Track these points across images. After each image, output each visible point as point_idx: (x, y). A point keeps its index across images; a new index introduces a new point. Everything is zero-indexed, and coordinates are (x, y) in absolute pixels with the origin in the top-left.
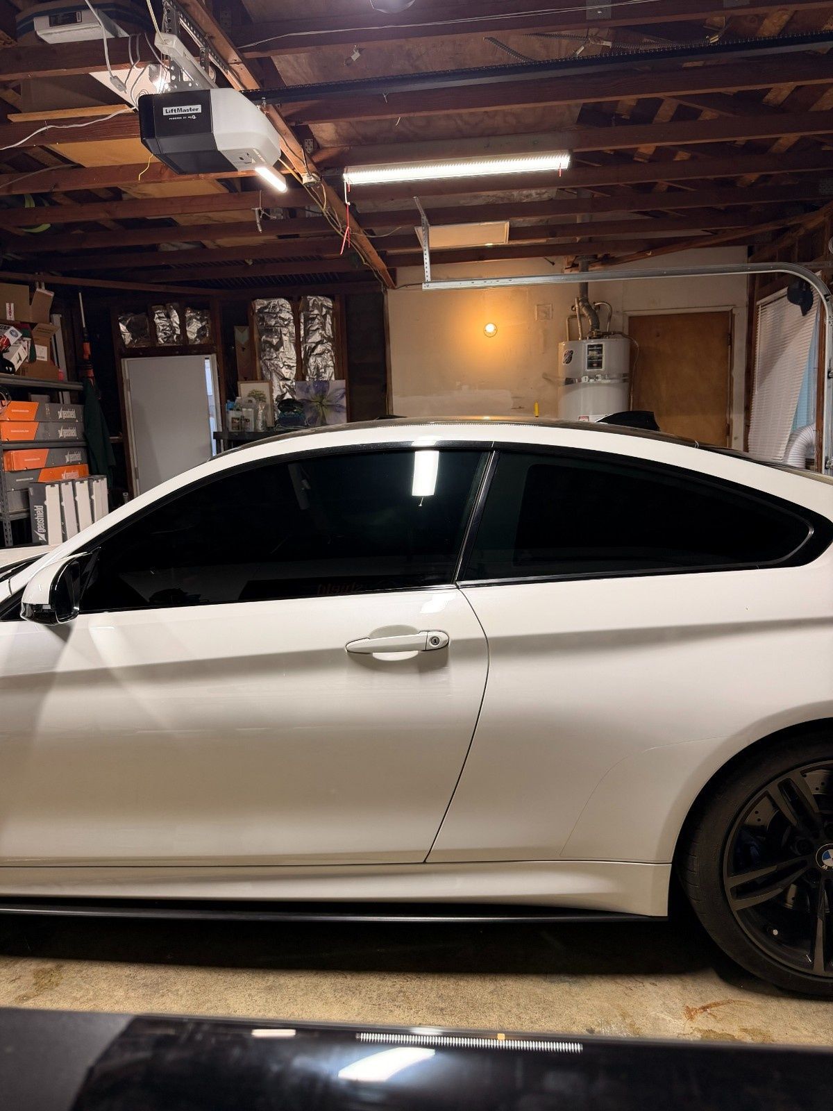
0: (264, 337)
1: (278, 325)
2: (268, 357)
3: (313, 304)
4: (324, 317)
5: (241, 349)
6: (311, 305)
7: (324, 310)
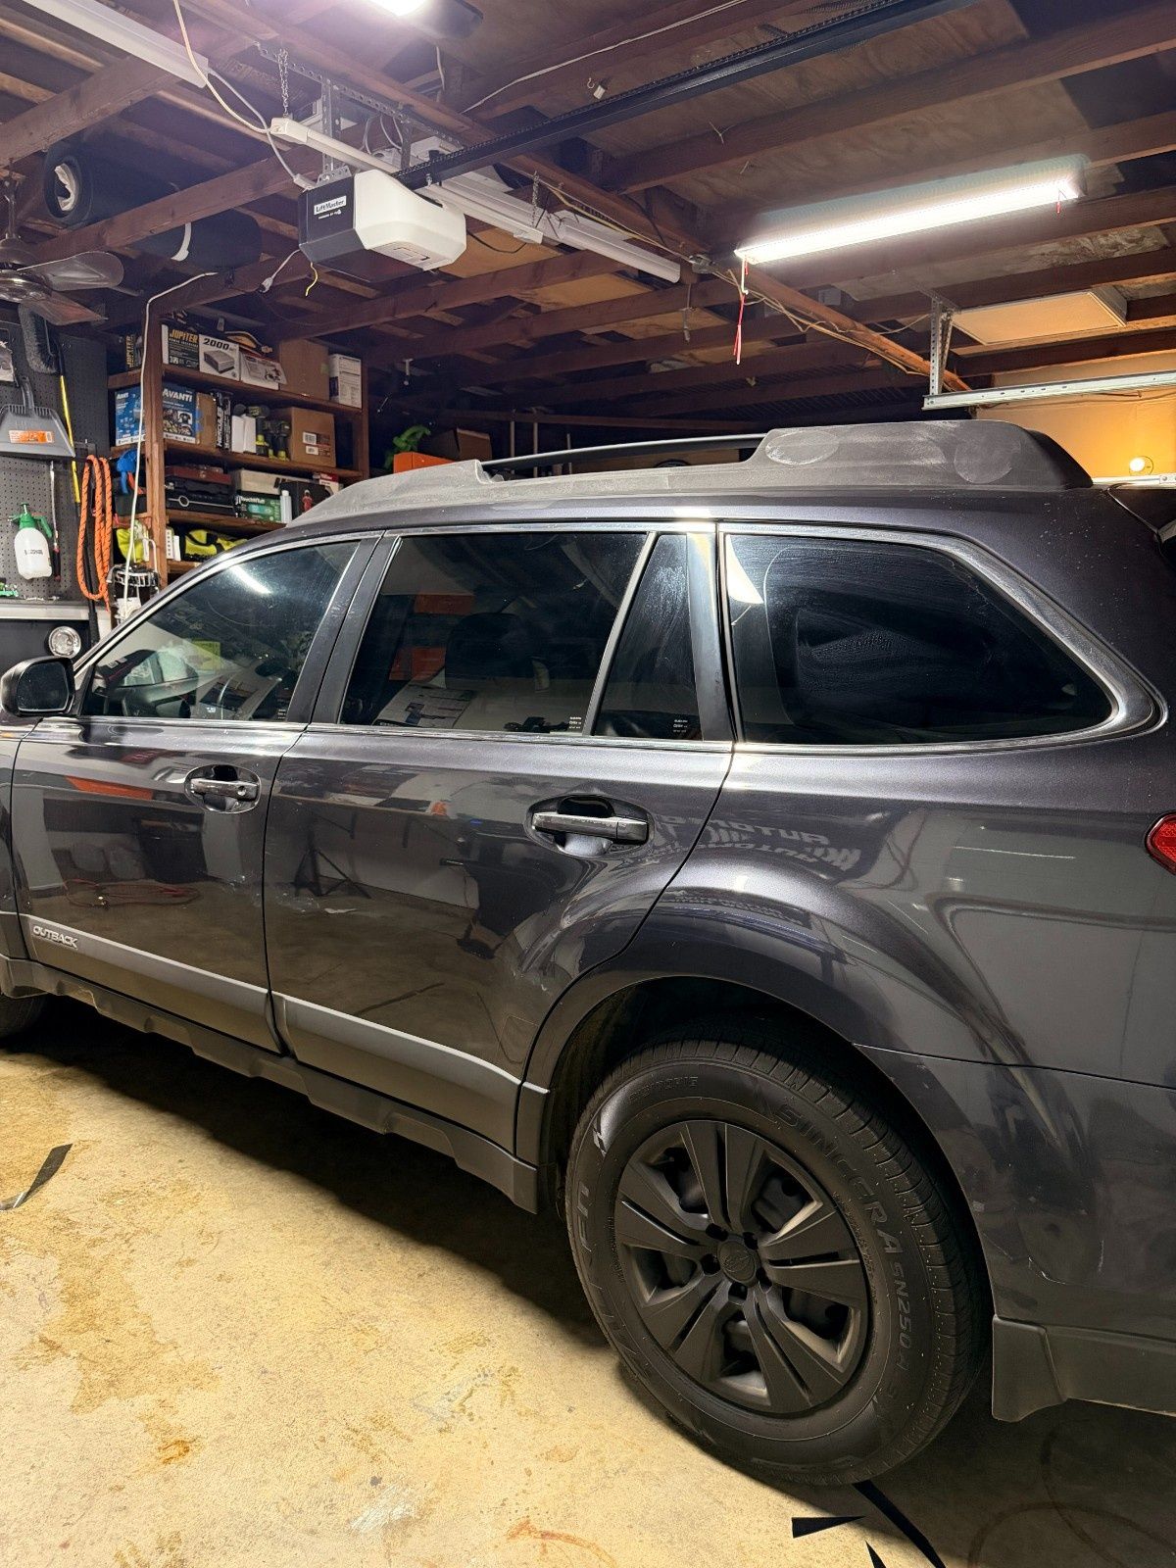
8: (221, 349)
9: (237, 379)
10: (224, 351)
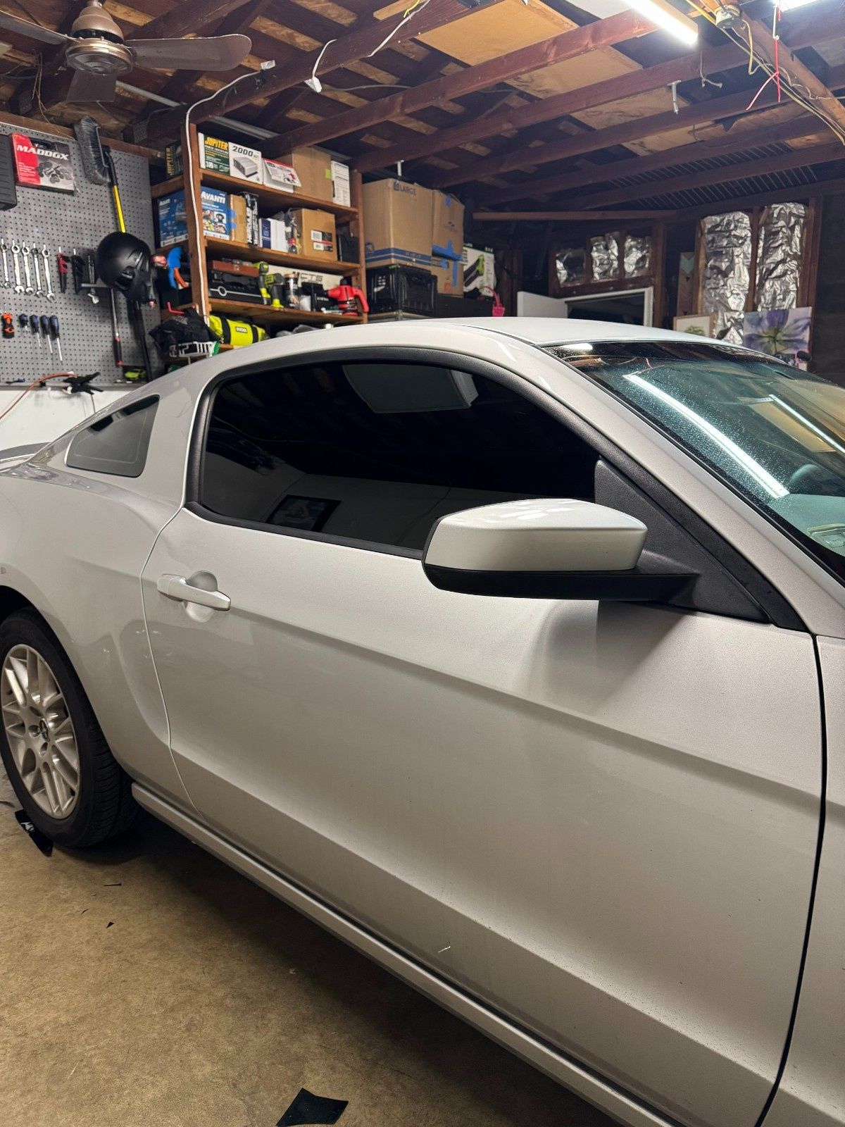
0: (711, 262)
1: (730, 245)
2: (713, 286)
3: (779, 214)
4: (792, 229)
5: (685, 279)
6: (775, 215)
7: (793, 220)
8: (247, 156)
9: (260, 183)
10: (249, 157)
